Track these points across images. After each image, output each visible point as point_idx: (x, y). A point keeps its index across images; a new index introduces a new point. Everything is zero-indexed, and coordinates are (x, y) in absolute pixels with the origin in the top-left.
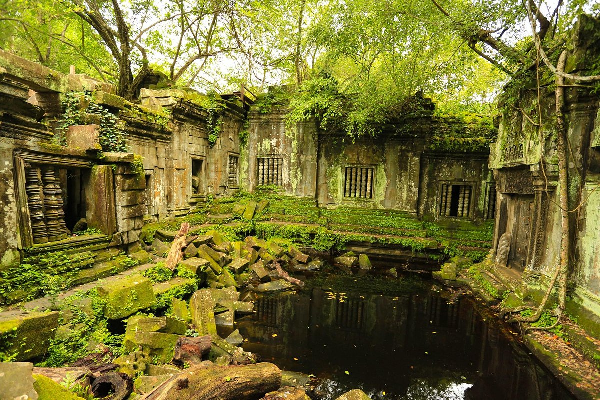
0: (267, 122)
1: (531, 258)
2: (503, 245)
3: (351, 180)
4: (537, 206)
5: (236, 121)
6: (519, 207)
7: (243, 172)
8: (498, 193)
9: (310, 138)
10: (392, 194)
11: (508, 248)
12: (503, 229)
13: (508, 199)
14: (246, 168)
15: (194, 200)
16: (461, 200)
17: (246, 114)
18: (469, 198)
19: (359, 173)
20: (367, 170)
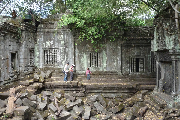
0: (48, 32)
1: (173, 89)
2: (161, 84)
3: (91, 59)
4: (173, 67)
5: (32, 32)
6: (165, 67)
7: (36, 57)
8: (156, 61)
9: (70, 40)
10: (110, 64)
11: (163, 85)
12: (160, 77)
13: (161, 64)
14: (38, 55)
15: (13, 75)
16: (140, 64)
17: (37, 29)
18: (143, 63)
19: (94, 55)
20: (98, 54)
